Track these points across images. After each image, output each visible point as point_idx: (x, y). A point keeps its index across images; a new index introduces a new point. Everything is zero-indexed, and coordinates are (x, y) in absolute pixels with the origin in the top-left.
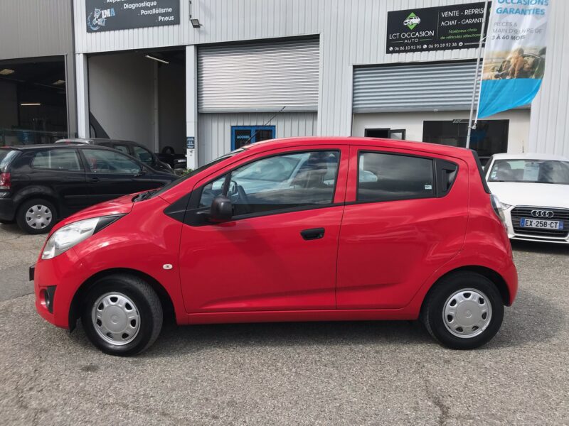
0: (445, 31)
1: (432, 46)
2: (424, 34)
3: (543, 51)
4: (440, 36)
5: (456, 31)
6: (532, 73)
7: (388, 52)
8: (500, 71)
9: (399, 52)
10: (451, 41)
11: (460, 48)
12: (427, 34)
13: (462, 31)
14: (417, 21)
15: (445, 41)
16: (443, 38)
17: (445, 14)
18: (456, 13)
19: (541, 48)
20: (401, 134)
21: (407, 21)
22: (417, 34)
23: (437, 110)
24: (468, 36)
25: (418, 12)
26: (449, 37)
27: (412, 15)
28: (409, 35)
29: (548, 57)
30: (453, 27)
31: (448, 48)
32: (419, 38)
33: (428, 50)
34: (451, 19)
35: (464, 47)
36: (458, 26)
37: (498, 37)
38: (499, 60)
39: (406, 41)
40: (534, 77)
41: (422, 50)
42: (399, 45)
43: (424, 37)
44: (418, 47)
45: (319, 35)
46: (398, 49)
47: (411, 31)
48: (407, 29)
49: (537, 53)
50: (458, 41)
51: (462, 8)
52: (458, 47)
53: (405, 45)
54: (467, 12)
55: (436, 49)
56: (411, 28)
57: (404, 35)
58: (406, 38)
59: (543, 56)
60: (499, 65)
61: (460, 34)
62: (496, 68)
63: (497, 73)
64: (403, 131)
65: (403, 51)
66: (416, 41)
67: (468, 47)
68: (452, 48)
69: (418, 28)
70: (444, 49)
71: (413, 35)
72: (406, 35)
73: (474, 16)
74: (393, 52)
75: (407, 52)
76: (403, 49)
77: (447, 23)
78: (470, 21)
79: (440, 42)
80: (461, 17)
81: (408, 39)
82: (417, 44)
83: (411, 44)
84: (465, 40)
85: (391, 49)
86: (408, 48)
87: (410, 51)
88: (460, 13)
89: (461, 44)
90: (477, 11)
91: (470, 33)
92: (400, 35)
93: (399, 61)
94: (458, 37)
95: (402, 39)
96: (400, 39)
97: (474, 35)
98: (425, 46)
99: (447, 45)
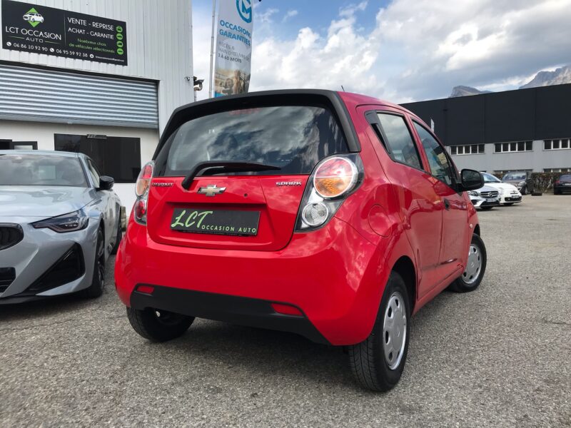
0: (73, 38)
1: (60, 52)
2: (49, 36)
4: (68, 43)
5: (86, 42)
7: (5, 47)
9: (20, 49)
10: (82, 51)
11: (92, 60)
12: (53, 36)
13: (91, 42)
14: (40, 19)
15: (75, 49)
16: (72, 45)
17: (71, 20)
18: (84, 22)
20: (31, 146)
21: (28, 15)
22: (41, 33)
23: (71, 123)
24: (99, 49)
25: (41, 10)
26: (78, 46)
27: (33, 10)
28: (30, 32)
30: (81, 36)
31: (79, 58)
32: (45, 39)
33: (55, 54)
34: (80, 27)
35: (94, 60)
36: (87, 37)
39: (28, 39)
41: (49, 53)
42: (20, 42)
43: (48, 39)
44: (44, 49)
46: (18, 45)
47: (33, 29)
48: (27, 25)
50: (89, 52)
51: (90, 19)
52: (88, 59)
53: (28, 43)
54: (95, 25)
55: (66, 56)
56: (34, 25)
57: (24, 32)
58: (27, 35)
61: (90, 45)
64: (34, 145)
65: (25, 50)
66: (41, 41)
67: (100, 61)
68: (83, 59)
69: (40, 27)
70: (75, 57)
71: (37, 34)
72: (28, 32)
73: (102, 31)
74: (11, 48)
75: (30, 51)
76: (25, 47)
77: (74, 30)
78: (98, 35)
79: (70, 49)
80: (89, 28)
81: (30, 37)
82: (42, 45)
83: (35, 44)
84: (95, 53)
85: (9, 44)
86: (31, 47)
87: (34, 51)
88: (87, 23)
89: (92, 56)
90: (104, 26)
91: (100, 47)
92: (19, 31)
93: (21, 60)
94: (88, 48)
95: (22, 36)
96: (20, 34)
97: (104, 50)
98: (52, 50)
99: (77, 54)
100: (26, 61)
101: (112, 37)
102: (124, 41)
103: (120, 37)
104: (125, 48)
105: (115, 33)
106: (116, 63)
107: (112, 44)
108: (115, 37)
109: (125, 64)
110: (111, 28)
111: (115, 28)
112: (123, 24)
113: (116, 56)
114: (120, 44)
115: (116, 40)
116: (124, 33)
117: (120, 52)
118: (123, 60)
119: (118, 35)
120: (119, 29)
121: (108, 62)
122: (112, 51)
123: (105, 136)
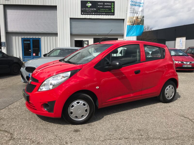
0: (99, 9)
1: (95, 14)
2: (93, 9)
3: (143, 17)
4: (98, 11)
6: (141, 24)
7: (82, 14)
8: (132, 23)
9: (85, 14)
11: (104, 15)
12: (94, 9)
13: (104, 9)
14: (90, 5)
15: (99, 12)
16: (99, 11)
17: (99, 4)
18: (102, 4)
19: (143, 16)
20: (87, 42)
21: (87, 4)
22: (91, 9)
23: (98, 34)
24: (106, 11)
25: (91, 2)
26: (100, 11)
27: (89, 2)
28: (88, 9)
29: (144, 19)
30: (101, 8)
31: (100, 15)
32: (91, 10)
33: (94, 14)
34: (101, 5)
35: (105, 15)
36: (103, 8)
37: (131, 13)
38: (132, 19)
39: (87, 11)
40: (141, 25)
41: (92, 14)
42: (85, 12)
43: (93, 10)
44: (91, 13)
45: (57, 6)
46: (85, 13)
47: (89, 8)
48: (87, 7)
49: (142, 18)
50: (103, 13)
51: (104, 2)
52: (103, 15)
54: (105, 4)
55: (97, 15)
56: (89, 7)
57: (86, 9)
58: (87, 10)
59: (143, 18)
60: (132, 21)
62: (131, 22)
63: (131, 23)
64: (88, 41)
65: (86, 14)
66: (91, 11)
67: (106, 15)
68: (102, 15)
69: (91, 7)
70: (99, 15)
71: (90, 9)
72: (87, 9)
73: (107, 5)
76: (86, 13)
78: (106, 7)
79: (98, 12)
84: (105, 13)
85: (83, 13)
86: (88, 13)
90: (108, 4)
92: (85, 9)
93: (85, 17)
94: (103, 11)
95: (86, 10)
96: (85, 10)
97: (108, 11)
98: (93, 13)
99: (100, 13)
100: (87, 18)
101: (110, 7)
102: (114, 7)
103: (112, 6)
104: (114, 10)
105: (111, 5)
106: (111, 15)
107: (110, 9)
109: (114, 15)
110: (110, 4)
111: (111, 4)
112: (114, 2)
113: (111, 12)
114: (113, 9)
115: (111, 7)
116: (114, 5)
117: (112, 11)
118: (113, 14)
120: (113, 4)
121: (109, 15)
122: (110, 11)
123: (107, 38)
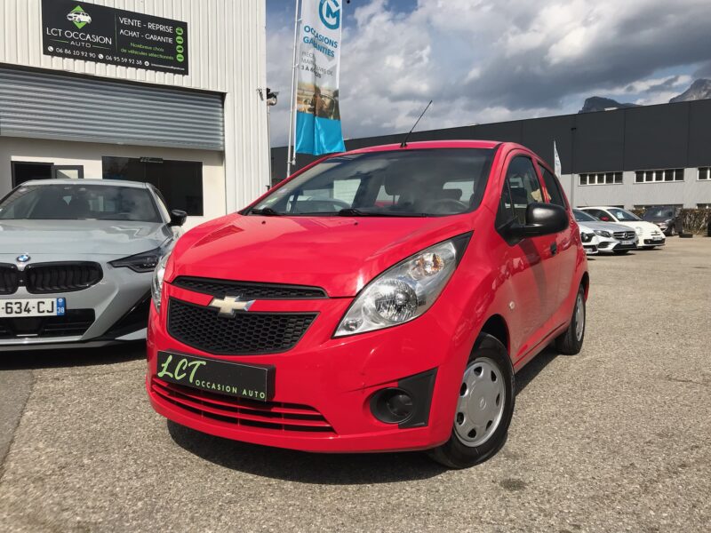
0: (126, 41)
1: (110, 58)
2: (97, 39)
4: (120, 48)
5: (140, 46)
7: (46, 52)
9: (64, 56)
10: (137, 57)
11: (147, 68)
12: (102, 40)
13: (146, 47)
14: (87, 19)
15: (128, 56)
16: (124, 51)
17: (123, 20)
18: (138, 23)
20: (76, 172)
21: (73, 15)
22: (88, 36)
23: (122, 143)
24: (155, 56)
25: (88, 8)
26: (131, 52)
27: (79, 8)
28: (76, 35)
30: (135, 40)
31: (132, 66)
32: (92, 43)
33: (104, 61)
34: (131, 28)
35: (150, 68)
36: (141, 41)
39: (72, 43)
41: (97, 60)
42: (64, 46)
43: (98, 44)
44: (91, 55)
46: (61, 51)
47: (80, 31)
48: (72, 26)
50: (143, 60)
51: (145, 19)
52: (143, 67)
53: (72, 48)
54: (151, 26)
55: (117, 64)
56: (80, 26)
57: (69, 34)
58: (72, 39)
61: (144, 50)
64: (80, 169)
65: (69, 56)
66: (88, 46)
67: (156, 69)
68: (137, 67)
69: (87, 28)
70: (127, 65)
71: (83, 37)
72: (72, 35)
73: (159, 33)
74: (53, 54)
75: (75, 58)
76: (69, 52)
77: (127, 33)
78: (154, 38)
79: (121, 55)
80: (144, 30)
81: (75, 41)
82: (88, 50)
83: (81, 49)
84: (151, 60)
85: (51, 49)
86: (76, 53)
87: (80, 58)
88: (142, 24)
89: (147, 63)
90: (162, 28)
91: (156, 52)
92: (62, 33)
93: (65, 68)
94: (143, 54)
95: (67, 39)
96: (63, 37)
97: (161, 56)
98: (101, 56)
99: (130, 61)
100: (71, 70)
101: (170, 40)
102: (185, 45)
103: (179, 40)
104: (185, 54)
105: (174, 35)
106: (174, 72)
107: (170, 49)
108: (174, 40)
109: (185, 72)
110: (170, 30)
111: (174, 30)
112: (184, 25)
113: (175, 63)
114: (180, 49)
115: (175, 43)
116: (185, 36)
117: (180, 58)
118: (183, 69)
119: (178, 38)
120: (179, 31)
121: (165, 71)
122: (170, 58)
123: (161, 160)
